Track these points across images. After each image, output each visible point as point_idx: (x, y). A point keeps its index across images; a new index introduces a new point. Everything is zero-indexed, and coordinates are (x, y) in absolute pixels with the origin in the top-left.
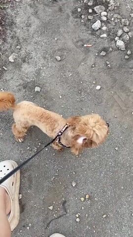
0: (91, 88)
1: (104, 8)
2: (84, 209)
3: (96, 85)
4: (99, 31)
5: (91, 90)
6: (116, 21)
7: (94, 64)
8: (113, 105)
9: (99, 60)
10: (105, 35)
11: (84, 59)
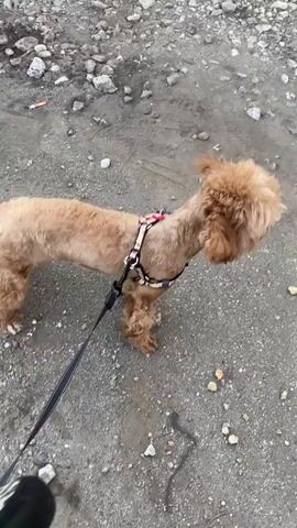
0: (89, 169)
1: (35, 39)
2: (231, 408)
3: (97, 160)
4: (47, 75)
5: (92, 173)
6: (72, 53)
7: (71, 128)
8: (154, 182)
9: (76, 121)
10: (63, 79)
11: (43, 128)
